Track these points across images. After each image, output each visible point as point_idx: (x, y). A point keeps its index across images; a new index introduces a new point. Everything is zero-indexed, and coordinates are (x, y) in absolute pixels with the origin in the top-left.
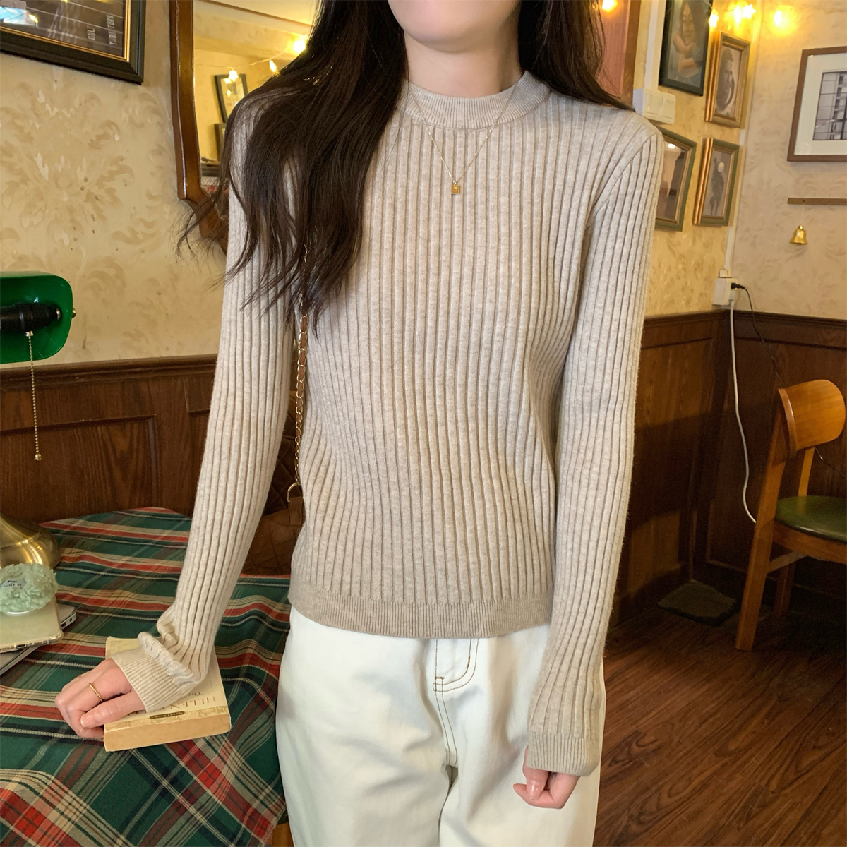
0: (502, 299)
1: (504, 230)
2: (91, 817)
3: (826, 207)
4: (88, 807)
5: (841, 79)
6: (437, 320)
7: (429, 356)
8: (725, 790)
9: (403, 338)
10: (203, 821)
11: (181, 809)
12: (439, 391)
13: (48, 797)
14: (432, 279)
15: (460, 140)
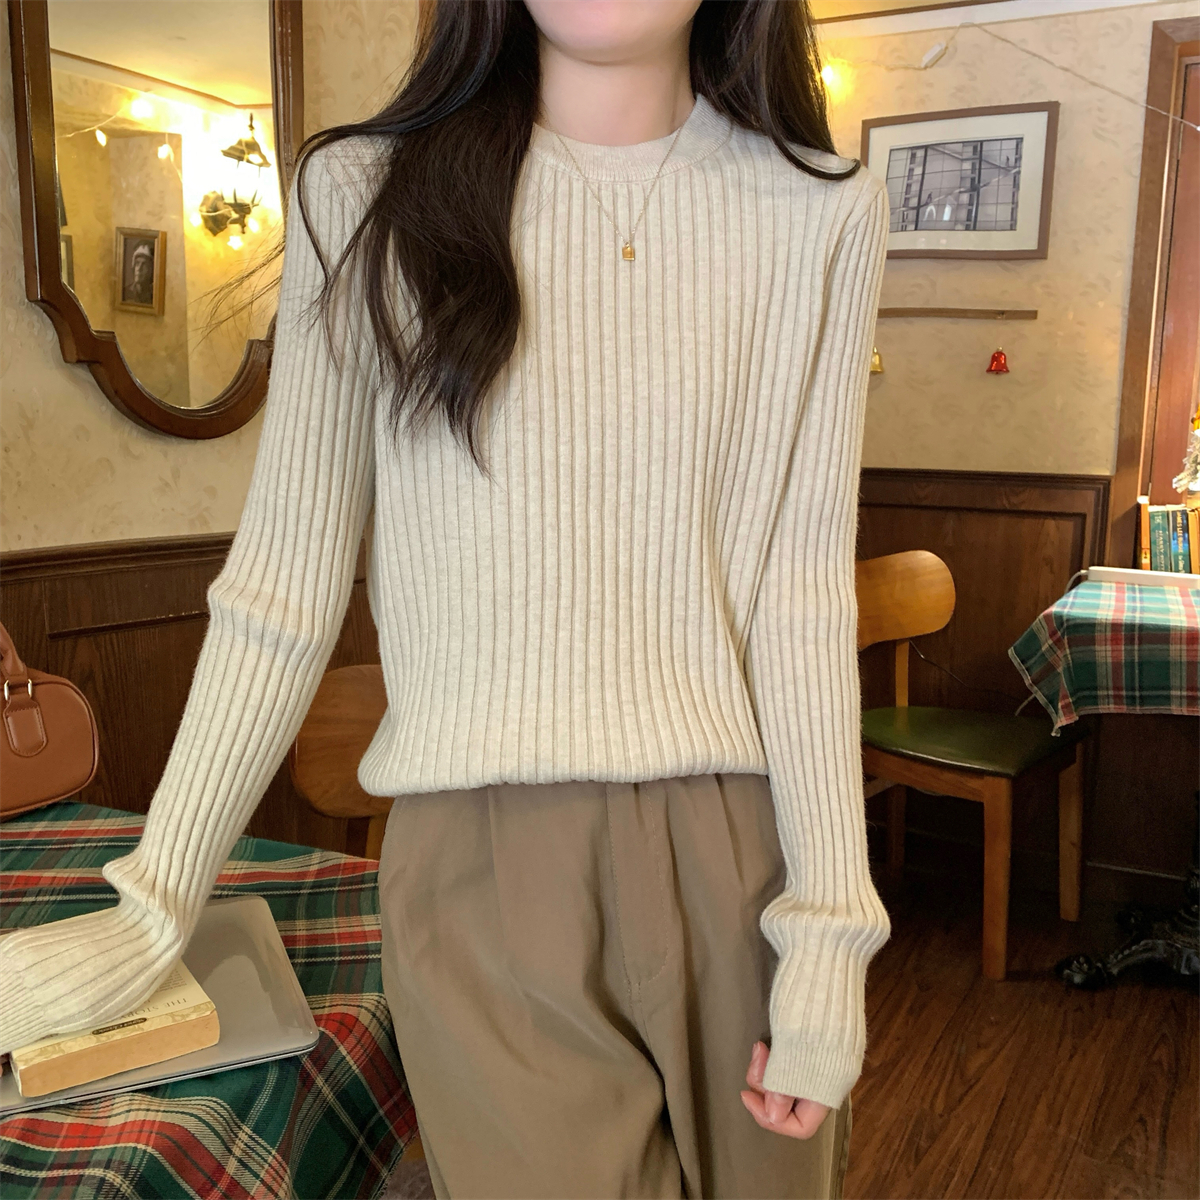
5: (913, 156)
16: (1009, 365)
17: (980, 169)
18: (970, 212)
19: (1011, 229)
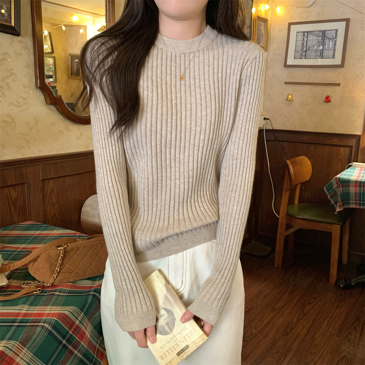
0: (204, 125)
1: (203, 95)
2: (34, 359)
3: (300, 85)
4: (32, 355)
5: (304, 34)
6: (176, 135)
7: (173, 150)
8: (277, 324)
9: (161, 142)
10: (81, 356)
11: (72, 353)
12: (177, 165)
13: (16, 351)
14: (174, 117)
15: (183, 58)
16: (331, 100)
17: (324, 39)
18: (321, 53)
19: (333, 58)
